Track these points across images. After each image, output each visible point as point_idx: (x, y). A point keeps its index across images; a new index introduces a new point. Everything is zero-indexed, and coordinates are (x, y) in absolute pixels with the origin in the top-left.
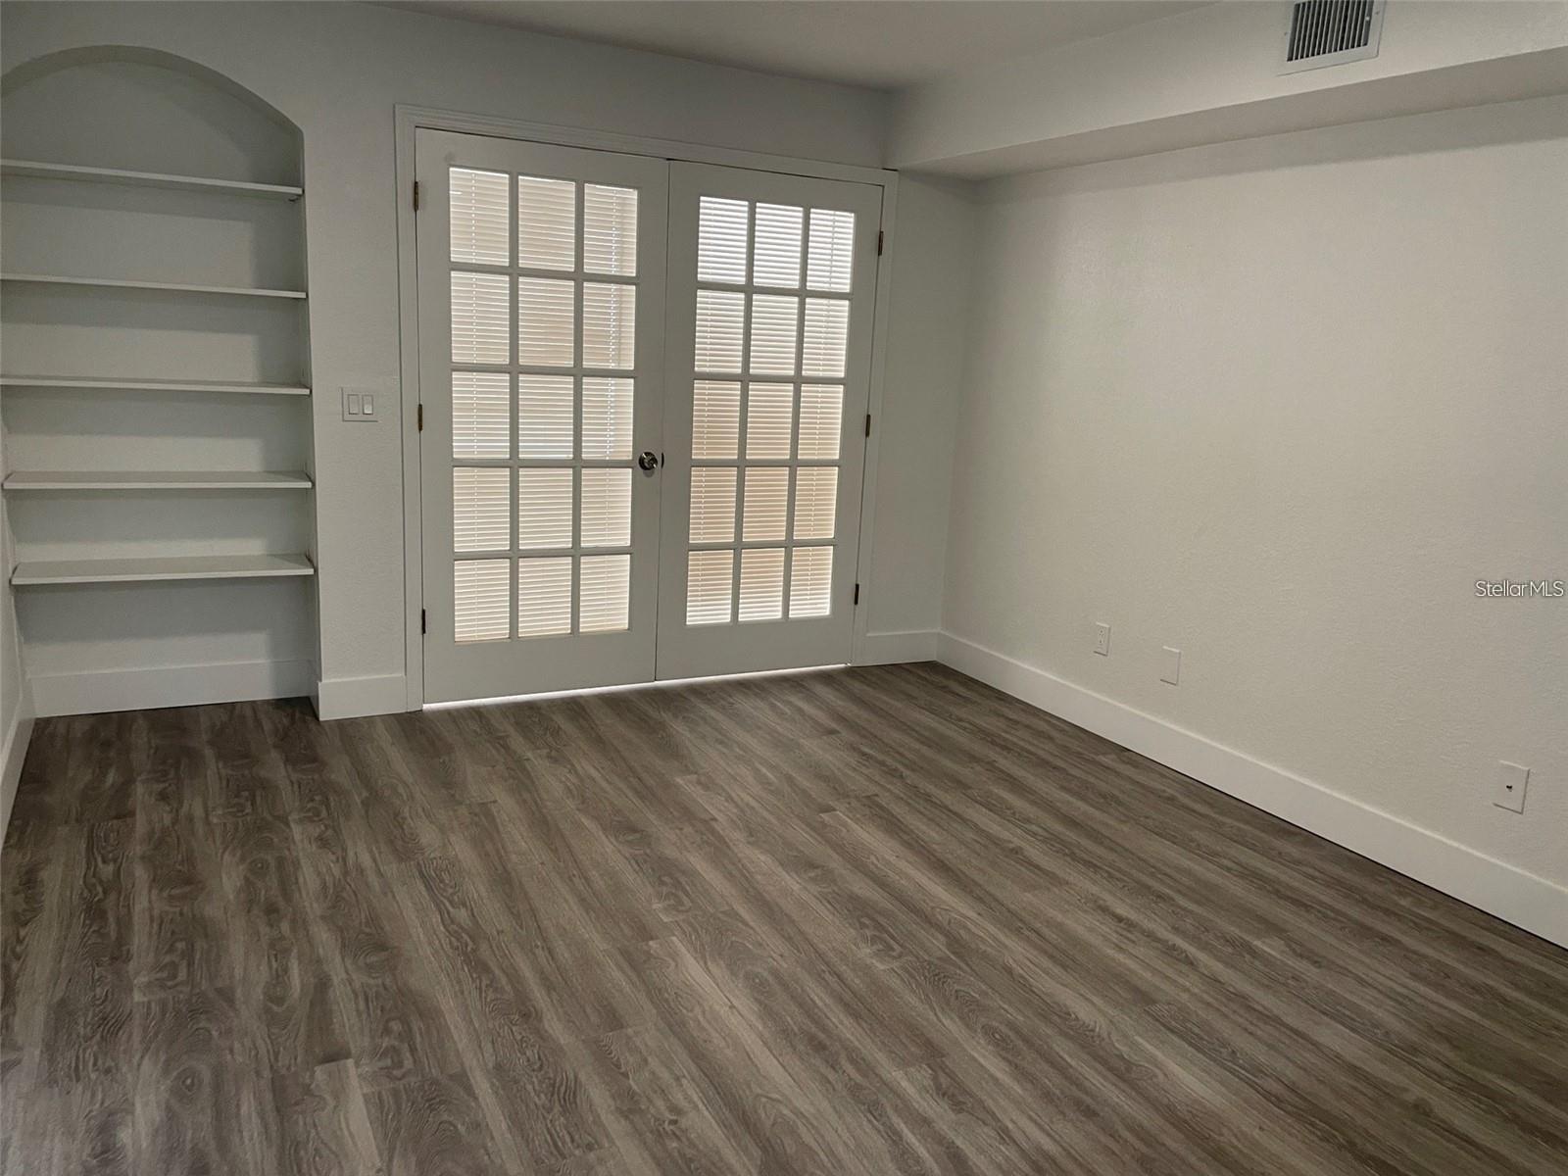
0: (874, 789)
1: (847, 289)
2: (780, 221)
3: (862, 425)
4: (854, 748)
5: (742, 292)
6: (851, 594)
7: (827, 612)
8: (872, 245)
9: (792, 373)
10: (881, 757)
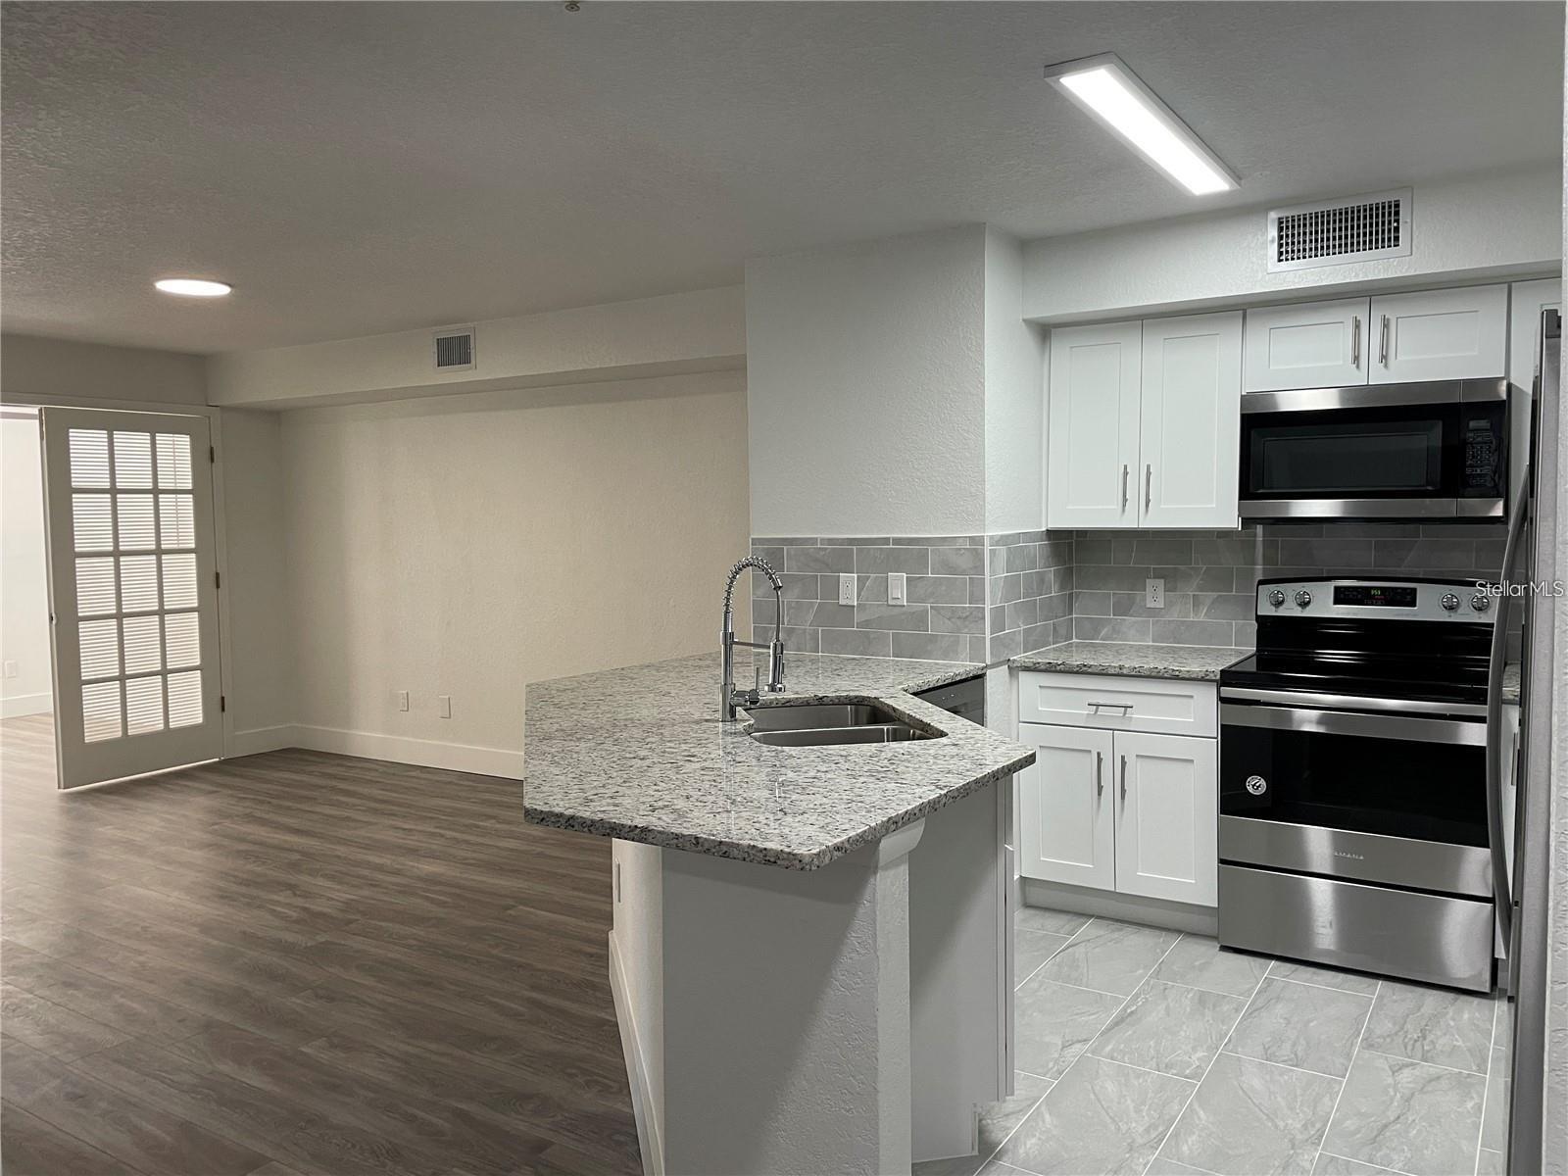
0: (248, 811)
1: (190, 486)
2: (133, 444)
3: (212, 581)
4: (232, 796)
5: (107, 493)
6: (217, 703)
7: (200, 720)
8: (205, 457)
9: (154, 547)
10: (252, 797)
